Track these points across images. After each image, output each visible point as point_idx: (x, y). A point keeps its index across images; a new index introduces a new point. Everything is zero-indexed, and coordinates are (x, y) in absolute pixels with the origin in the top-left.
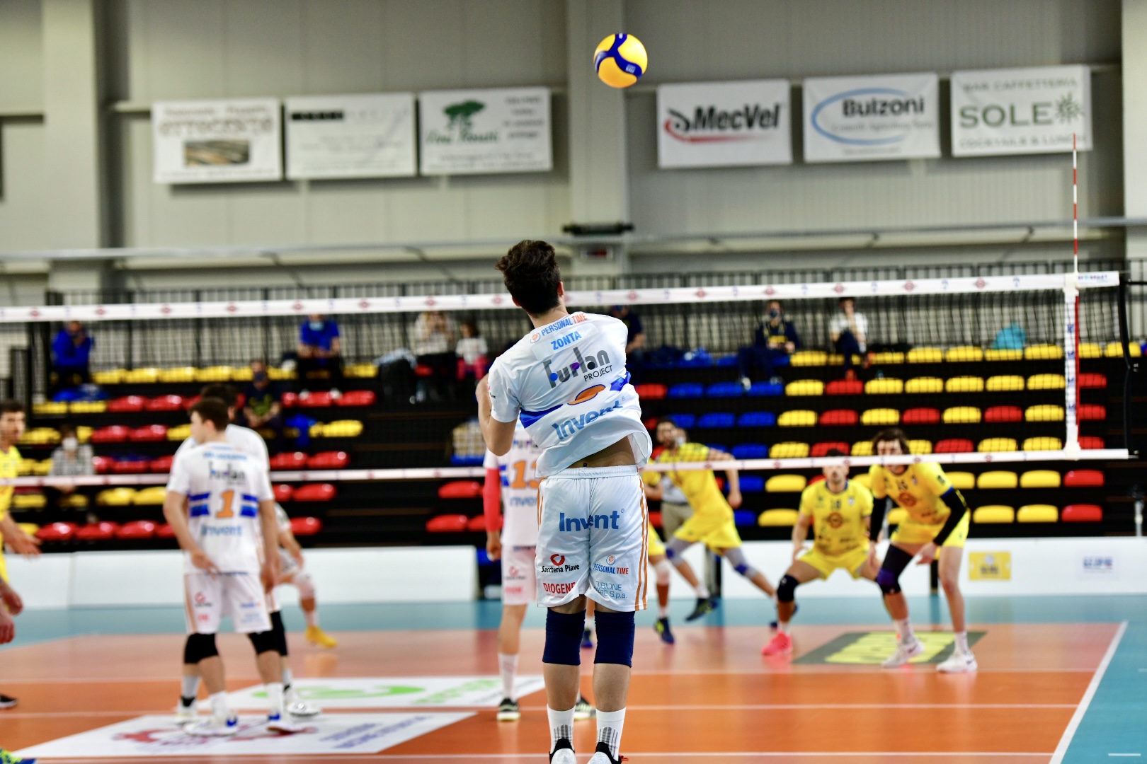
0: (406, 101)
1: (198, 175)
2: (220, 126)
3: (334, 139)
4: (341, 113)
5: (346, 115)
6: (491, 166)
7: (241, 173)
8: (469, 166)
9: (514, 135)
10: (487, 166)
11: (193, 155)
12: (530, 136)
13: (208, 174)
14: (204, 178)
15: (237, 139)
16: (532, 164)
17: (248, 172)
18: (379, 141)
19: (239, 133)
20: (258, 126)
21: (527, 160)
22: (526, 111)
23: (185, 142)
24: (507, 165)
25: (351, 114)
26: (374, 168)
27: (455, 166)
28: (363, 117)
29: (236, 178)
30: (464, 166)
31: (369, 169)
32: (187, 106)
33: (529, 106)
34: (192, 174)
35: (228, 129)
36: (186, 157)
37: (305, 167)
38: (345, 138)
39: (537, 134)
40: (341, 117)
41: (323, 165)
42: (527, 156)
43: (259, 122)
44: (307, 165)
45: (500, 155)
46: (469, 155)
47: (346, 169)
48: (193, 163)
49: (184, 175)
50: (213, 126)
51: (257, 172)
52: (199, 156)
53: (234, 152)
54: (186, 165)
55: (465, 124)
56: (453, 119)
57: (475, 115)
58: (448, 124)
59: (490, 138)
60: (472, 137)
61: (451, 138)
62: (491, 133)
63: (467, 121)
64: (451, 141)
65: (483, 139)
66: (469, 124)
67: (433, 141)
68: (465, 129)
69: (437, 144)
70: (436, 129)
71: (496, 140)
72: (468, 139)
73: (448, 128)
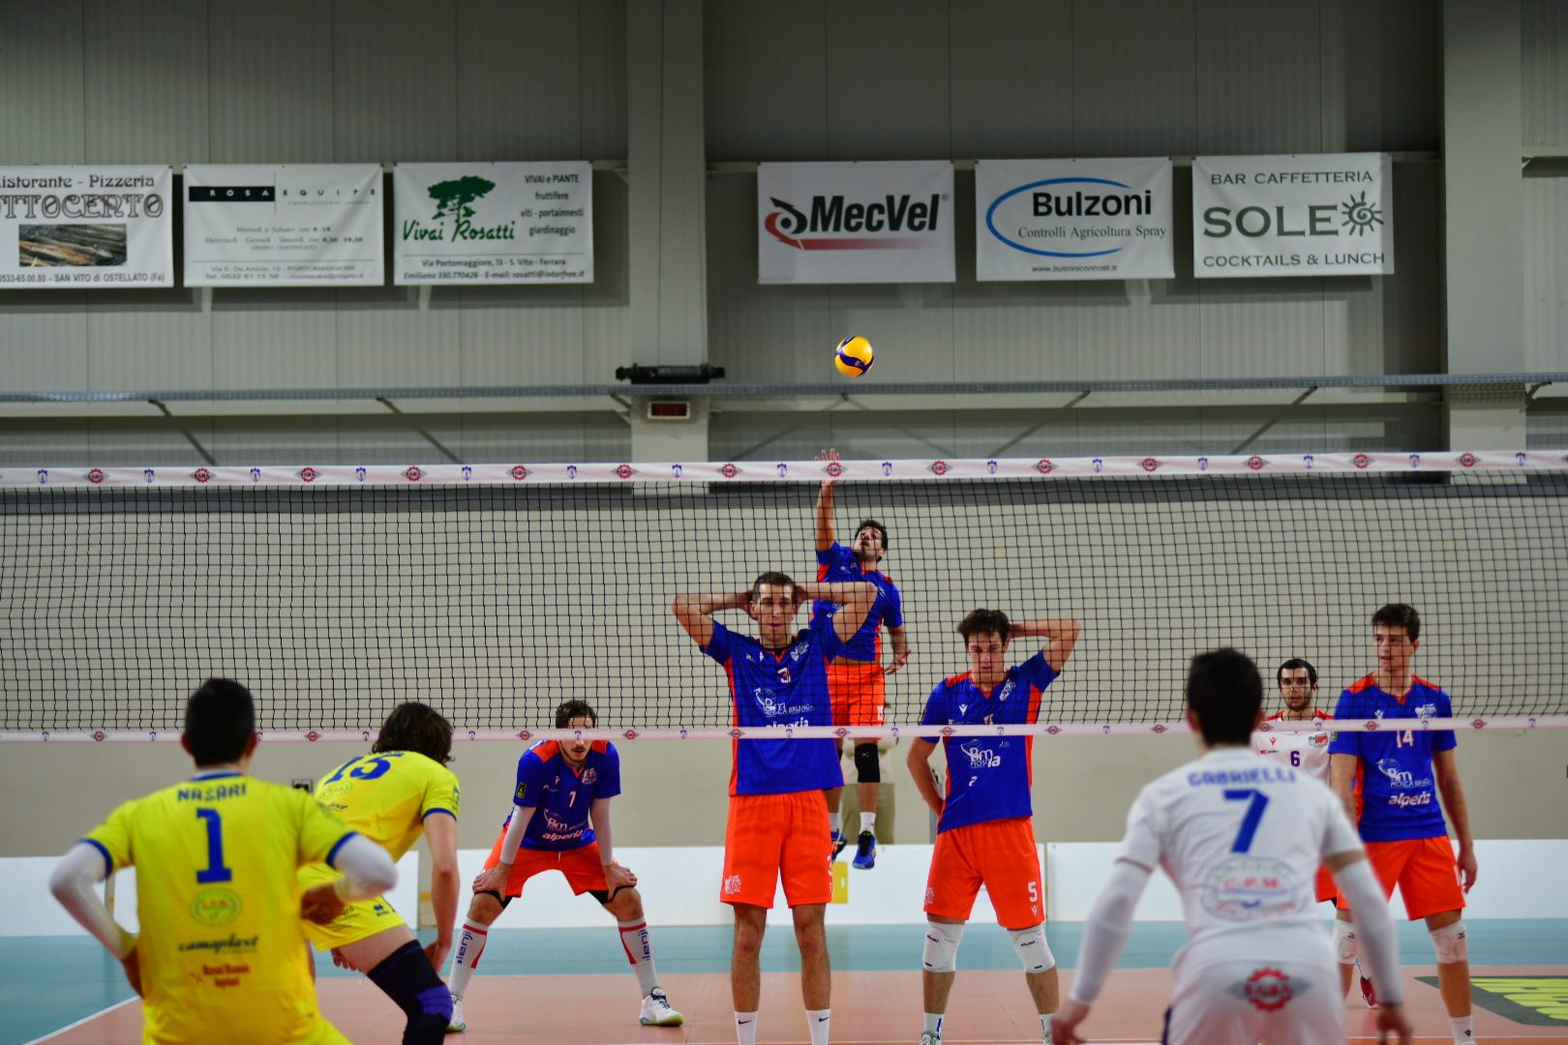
0: (373, 174)
1: (42, 278)
2: (81, 206)
3: (259, 230)
4: (271, 190)
5: (278, 193)
6: (502, 276)
7: (110, 277)
8: (467, 276)
9: (539, 231)
10: (495, 275)
11: (35, 248)
12: (563, 232)
13: (59, 278)
14: (50, 284)
15: (107, 225)
16: (564, 273)
17: (121, 277)
18: (328, 235)
19: (110, 216)
20: (140, 207)
21: (557, 269)
22: (558, 196)
23: (21, 227)
24: (526, 275)
25: (285, 193)
26: (319, 277)
27: (446, 275)
28: (303, 198)
29: (102, 284)
30: (460, 274)
31: (312, 277)
32: (27, 173)
33: (561, 187)
34: (31, 278)
35: (93, 209)
36: (23, 250)
37: (212, 273)
38: (275, 230)
39: (573, 230)
40: (271, 197)
41: (241, 269)
42: (557, 263)
43: (143, 200)
44: (214, 269)
45: (515, 261)
46: (468, 259)
47: (276, 276)
48: (35, 261)
49: (19, 278)
50: (68, 203)
51: (135, 278)
52: (45, 250)
53: (100, 246)
54: (23, 264)
55: (462, 212)
56: (443, 205)
57: (478, 199)
58: (436, 211)
59: (501, 234)
60: (473, 231)
61: (441, 231)
62: (503, 227)
63: (466, 209)
64: (441, 238)
65: (492, 237)
66: (469, 213)
67: (411, 236)
68: (462, 220)
69: (419, 240)
70: (417, 220)
71: (512, 237)
72: (467, 234)
73: (435, 218)
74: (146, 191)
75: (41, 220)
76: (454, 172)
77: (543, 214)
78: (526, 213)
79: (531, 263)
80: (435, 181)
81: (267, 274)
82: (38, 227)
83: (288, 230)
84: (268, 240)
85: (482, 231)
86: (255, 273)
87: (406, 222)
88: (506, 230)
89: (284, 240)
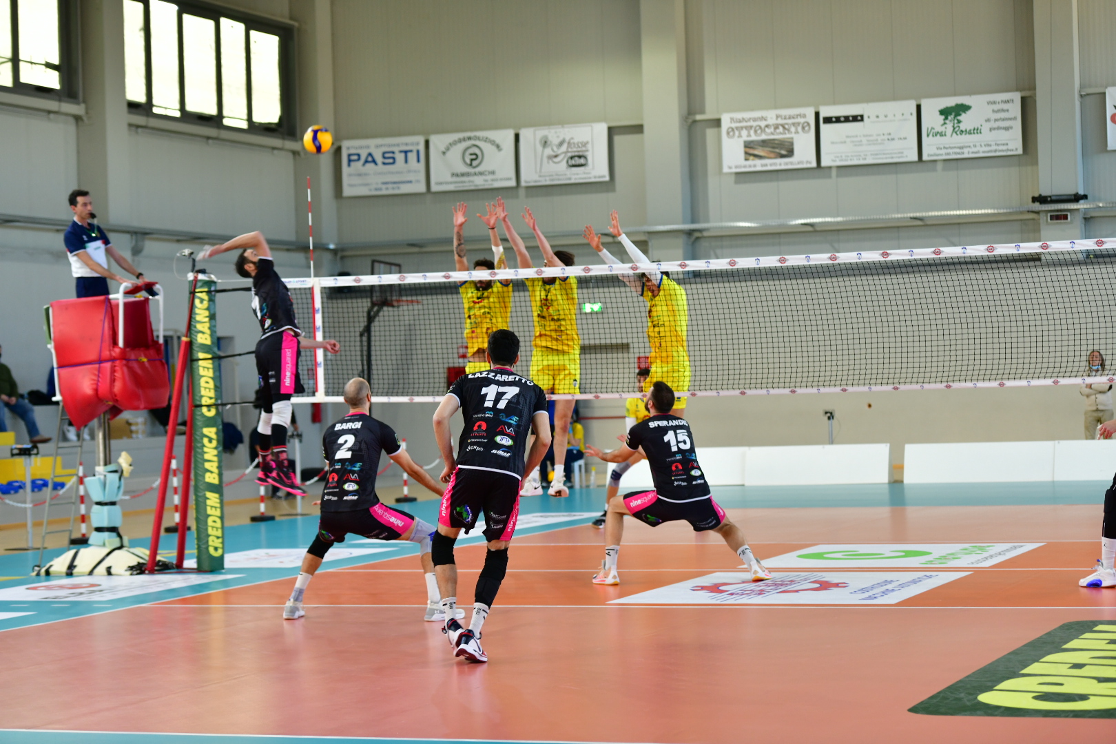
1: (755, 166)
2: (772, 130)
3: (857, 136)
4: (862, 116)
5: (865, 118)
6: (976, 153)
7: (787, 164)
8: (959, 153)
9: (994, 129)
10: (973, 153)
11: (751, 151)
12: (1007, 129)
13: (762, 166)
14: (759, 168)
15: (784, 138)
16: (1008, 150)
17: (791, 163)
18: (890, 137)
19: (785, 133)
20: (800, 129)
21: (1004, 148)
22: (1003, 111)
23: (745, 142)
24: (988, 152)
25: (869, 117)
26: (886, 158)
27: (948, 154)
28: (877, 119)
29: (783, 167)
30: (956, 153)
31: (882, 158)
32: (747, 115)
33: (1005, 106)
34: (750, 166)
35: (778, 131)
36: (746, 153)
37: (834, 159)
38: (864, 136)
39: (1011, 128)
40: (862, 120)
41: (848, 156)
42: (1004, 145)
43: (801, 125)
44: (835, 157)
45: (983, 145)
46: (959, 145)
47: (865, 159)
48: (751, 158)
49: (745, 167)
50: (767, 129)
51: (798, 163)
52: (756, 152)
53: (781, 149)
54: (746, 159)
55: (956, 121)
56: (946, 118)
57: (963, 115)
58: (942, 122)
59: (975, 131)
60: (962, 131)
61: (945, 132)
62: (976, 128)
63: (958, 120)
64: (945, 135)
65: (970, 133)
66: (959, 122)
67: (931, 135)
68: (956, 125)
69: (935, 138)
70: (934, 126)
71: (981, 133)
72: (958, 133)
73: (942, 125)
74: (802, 120)
75: (754, 137)
76: (951, 102)
77: (996, 120)
78: (988, 120)
79: (990, 145)
80: (942, 106)
81: (861, 158)
82: (752, 142)
83: (871, 136)
84: (861, 141)
85: (966, 131)
86: (855, 158)
87: (928, 129)
88: (978, 129)
89: (868, 141)
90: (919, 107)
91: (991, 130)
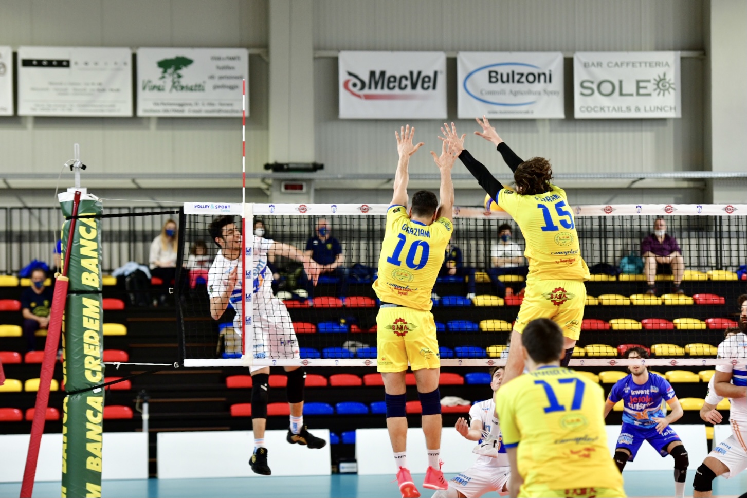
0: (125, 54)
3: (61, 84)
4: (68, 62)
5: (72, 64)
6: (198, 111)
8: (178, 111)
9: (219, 87)
10: (194, 111)
12: (232, 88)
16: (233, 111)
18: (100, 87)
21: (229, 108)
22: (229, 68)
24: (211, 111)
25: (76, 63)
26: (96, 111)
27: (166, 111)
28: (86, 66)
30: (175, 111)
31: (91, 111)
33: (231, 63)
37: (35, 107)
38: (71, 84)
39: (238, 87)
40: (67, 66)
41: (51, 106)
42: (228, 105)
45: (205, 104)
46: (179, 102)
47: (71, 110)
55: (175, 76)
56: (165, 72)
57: (184, 69)
58: (161, 75)
59: (198, 88)
60: (183, 87)
61: (164, 86)
62: (198, 85)
63: (178, 74)
64: (163, 90)
65: (191, 90)
66: (180, 76)
67: (147, 89)
68: (175, 80)
69: (152, 92)
70: (151, 79)
71: (203, 90)
72: (178, 88)
73: (161, 79)
76: (171, 53)
77: (221, 78)
78: (212, 77)
80: (161, 58)
81: (66, 108)
83: (78, 84)
84: (66, 90)
85: (187, 87)
86: (59, 108)
87: (144, 82)
88: (200, 86)
89: (75, 90)
90: (134, 57)
91: (215, 87)
